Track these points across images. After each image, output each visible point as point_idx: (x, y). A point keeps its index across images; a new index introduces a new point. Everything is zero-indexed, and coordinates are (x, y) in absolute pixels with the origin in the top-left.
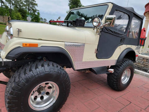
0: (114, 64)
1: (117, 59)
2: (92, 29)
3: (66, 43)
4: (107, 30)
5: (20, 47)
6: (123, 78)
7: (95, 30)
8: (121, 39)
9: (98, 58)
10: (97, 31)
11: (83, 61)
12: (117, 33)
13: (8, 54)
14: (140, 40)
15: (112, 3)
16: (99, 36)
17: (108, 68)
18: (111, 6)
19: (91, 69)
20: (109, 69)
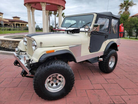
0: (102, 54)
1: (104, 50)
2: (85, 33)
3: (70, 46)
4: (95, 32)
5: (45, 54)
6: (110, 63)
7: (87, 33)
8: (105, 37)
9: (91, 52)
10: (88, 34)
11: (81, 56)
12: (102, 33)
13: (40, 59)
14: (119, 34)
15: (96, 13)
16: (90, 37)
17: (98, 58)
18: (95, 15)
19: (87, 61)
20: (100, 59)
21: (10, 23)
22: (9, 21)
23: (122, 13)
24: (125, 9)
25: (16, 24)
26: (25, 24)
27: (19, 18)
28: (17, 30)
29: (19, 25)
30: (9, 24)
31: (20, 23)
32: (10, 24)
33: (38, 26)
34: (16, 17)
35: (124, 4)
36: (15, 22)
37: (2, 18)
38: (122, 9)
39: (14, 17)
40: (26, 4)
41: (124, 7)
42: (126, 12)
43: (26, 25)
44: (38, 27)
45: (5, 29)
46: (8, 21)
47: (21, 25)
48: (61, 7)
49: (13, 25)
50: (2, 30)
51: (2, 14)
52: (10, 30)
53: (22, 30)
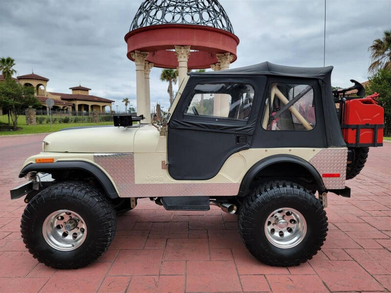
3: (96, 155)
21: (65, 102)
22: (63, 99)
23: (380, 67)
24: (389, 55)
25: (80, 106)
26: (101, 104)
27: (87, 90)
28: (83, 121)
29: (86, 107)
30: (61, 107)
31: (90, 104)
32: (64, 107)
33: (133, 110)
34: (80, 89)
35: (385, 43)
36: (76, 100)
37: (45, 89)
38: (380, 57)
39: (74, 89)
40: (133, 51)
41: (386, 50)
43: (104, 107)
44: (132, 112)
45: (55, 119)
46: (58, 98)
47: (92, 106)
48: (229, 56)
49: (70, 109)
50: (47, 123)
51: (44, 80)
52: (67, 123)
53: (96, 122)
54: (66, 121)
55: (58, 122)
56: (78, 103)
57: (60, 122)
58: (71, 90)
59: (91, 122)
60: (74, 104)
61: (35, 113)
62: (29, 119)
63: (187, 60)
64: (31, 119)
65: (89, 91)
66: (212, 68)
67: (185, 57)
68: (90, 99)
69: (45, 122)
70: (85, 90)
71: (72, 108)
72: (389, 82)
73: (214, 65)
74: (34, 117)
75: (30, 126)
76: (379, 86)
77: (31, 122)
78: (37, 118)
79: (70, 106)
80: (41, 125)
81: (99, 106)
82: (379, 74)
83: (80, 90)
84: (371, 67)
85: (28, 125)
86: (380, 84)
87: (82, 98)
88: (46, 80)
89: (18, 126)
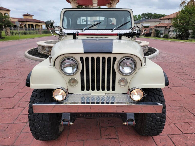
21: (20, 23)
22: (19, 21)
23: (186, 4)
25: (29, 25)
29: (32, 25)
31: (34, 24)
36: (26, 21)
37: (9, 16)
39: (24, 15)
42: (192, 3)
46: (17, 20)
47: (36, 25)
50: (16, 34)
51: (8, 11)
52: (25, 34)
53: (40, 34)
54: (25, 33)
55: (21, 34)
56: (27, 23)
57: (22, 34)
58: (23, 16)
59: (38, 34)
60: (25, 24)
61: (9, 29)
62: (7, 32)
63: (97, 3)
64: (8, 33)
65: (33, 16)
66: (107, 6)
67: (96, 1)
68: (34, 21)
69: (14, 34)
70: (31, 16)
71: (25, 26)
72: (188, 13)
73: (108, 5)
74: (9, 31)
75: (7, 36)
76: (184, 15)
77: (8, 34)
78: (11, 32)
79: (23, 25)
80: (13, 36)
81: (39, 25)
82: (184, 8)
83: (28, 16)
84: (181, 4)
85: (6, 36)
86: (184, 13)
87: (29, 21)
88: (9, 11)
89: (3, 36)
